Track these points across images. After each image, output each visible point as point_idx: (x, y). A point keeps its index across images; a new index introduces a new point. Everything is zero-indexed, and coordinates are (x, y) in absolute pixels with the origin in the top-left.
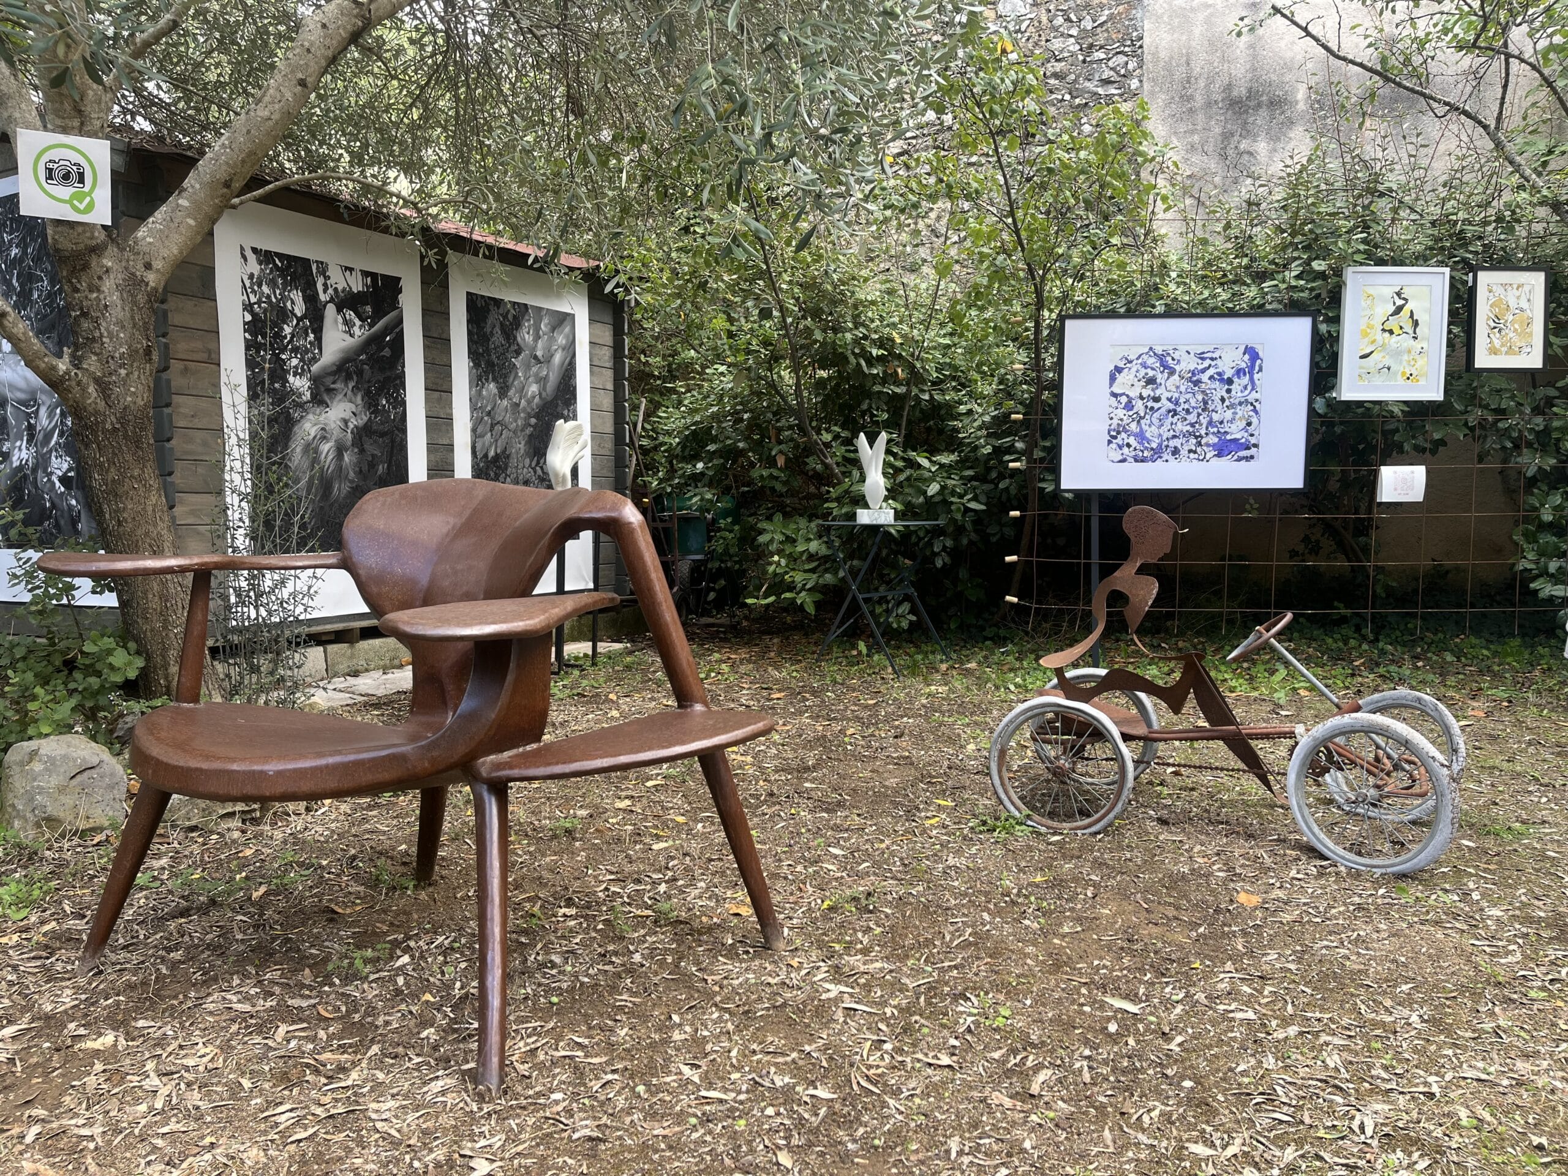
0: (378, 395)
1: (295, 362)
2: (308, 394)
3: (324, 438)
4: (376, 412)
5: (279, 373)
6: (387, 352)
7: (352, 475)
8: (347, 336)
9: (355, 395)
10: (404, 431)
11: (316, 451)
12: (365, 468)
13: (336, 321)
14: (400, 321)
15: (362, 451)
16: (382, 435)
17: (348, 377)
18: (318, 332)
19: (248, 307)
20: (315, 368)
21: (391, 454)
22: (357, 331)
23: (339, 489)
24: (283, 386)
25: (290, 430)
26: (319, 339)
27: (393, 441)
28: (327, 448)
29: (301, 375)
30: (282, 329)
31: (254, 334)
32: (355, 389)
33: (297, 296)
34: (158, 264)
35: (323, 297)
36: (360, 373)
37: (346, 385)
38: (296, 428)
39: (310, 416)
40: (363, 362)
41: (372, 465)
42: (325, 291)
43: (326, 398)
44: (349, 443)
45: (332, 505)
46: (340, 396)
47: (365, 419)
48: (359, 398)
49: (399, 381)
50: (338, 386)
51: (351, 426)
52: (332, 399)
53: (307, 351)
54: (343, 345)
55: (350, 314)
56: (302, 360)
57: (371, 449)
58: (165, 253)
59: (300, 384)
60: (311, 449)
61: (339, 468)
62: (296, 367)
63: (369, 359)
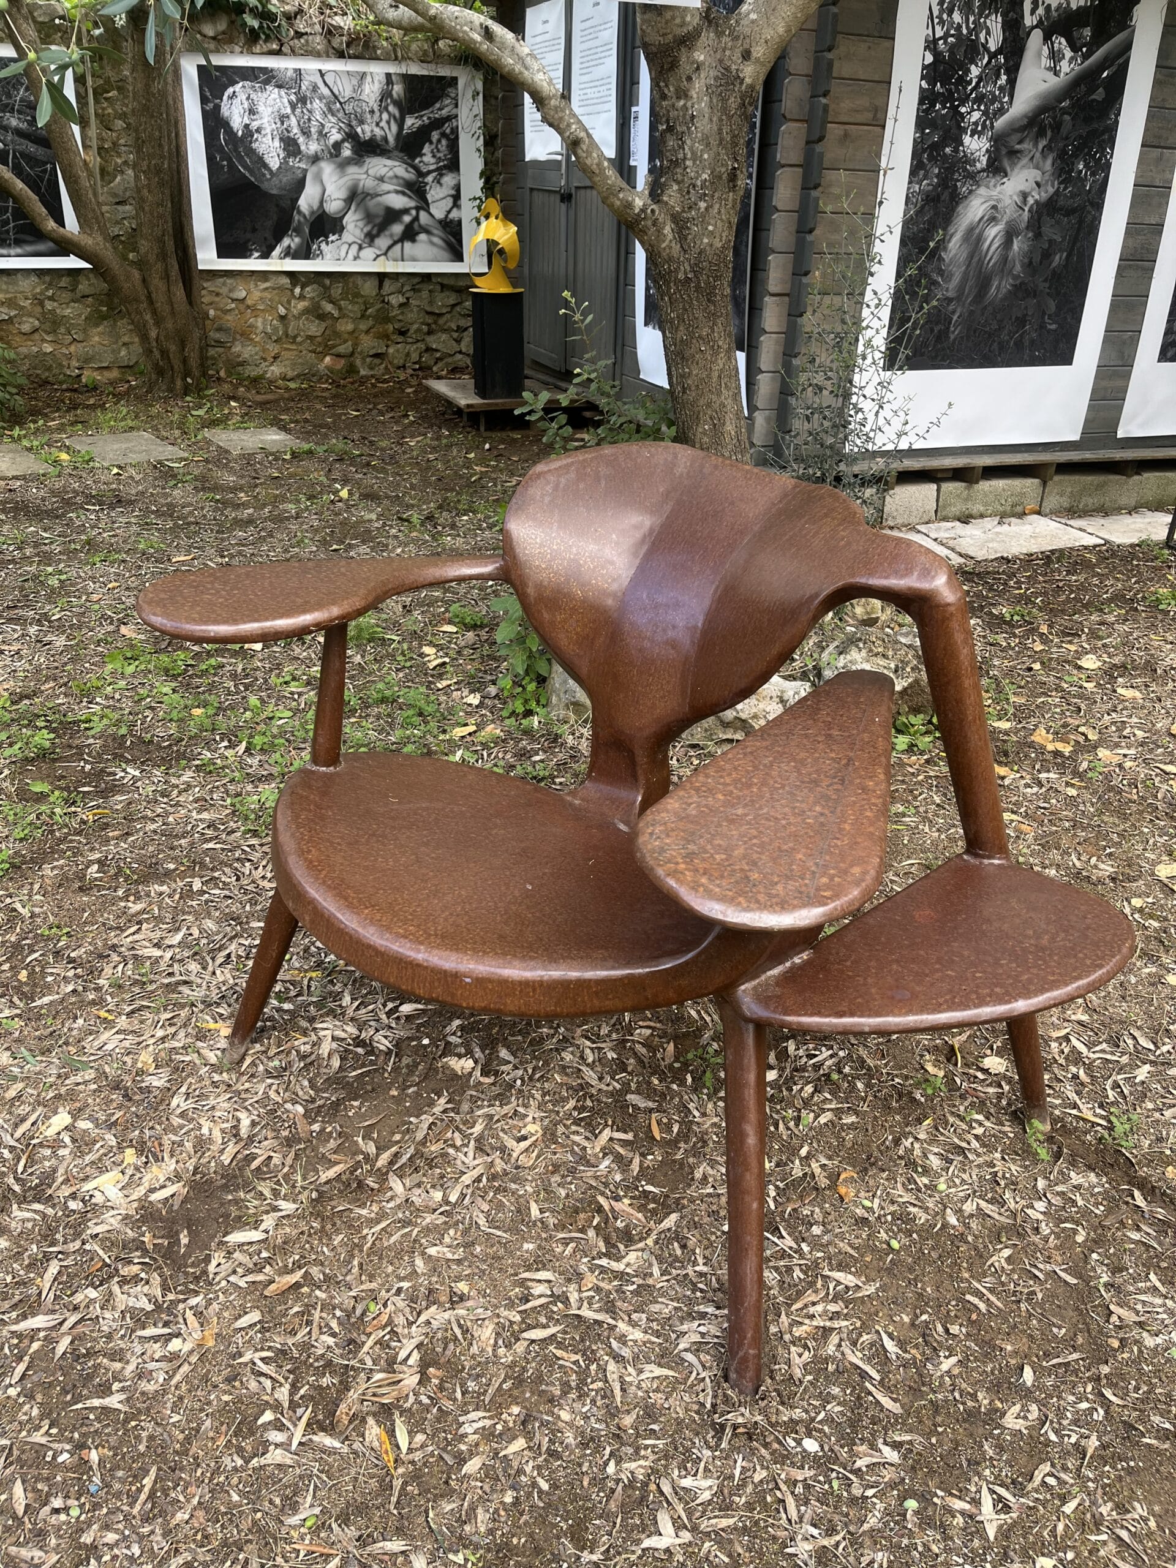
0: (1075, 156)
1: (976, 116)
2: (984, 160)
3: (993, 219)
4: (1066, 182)
5: (953, 131)
6: (1099, 95)
7: (1018, 267)
8: (1050, 75)
9: (1044, 157)
10: (1099, 206)
11: (980, 239)
12: (1037, 259)
13: (1039, 54)
14: (1127, 47)
15: (1038, 235)
16: (1069, 212)
17: (1041, 133)
18: (1013, 71)
19: (931, 45)
20: (1000, 123)
21: (1075, 240)
22: (1065, 66)
23: (998, 288)
24: (956, 150)
25: (953, 210)
26: (1012, 82)
27: (1081, 222)
28: (994, 233)
29: (980, 134)
30: (969, 71)
31: (932, 82)
32: (1048, 148)
33: (995, 24)
34: (758, 51)
35: (1029, 20)
36: (1057, 127)
37: (1036, 145)
38: (960, 208)
39: (982, 191)
40: (1064, 111)
41: (1047, 255)
42: (1033, 12)
43: (1006, 164)
44: (1023, 225)
45: (985, 308)
46: (1025, 161)
47: (1051, 190)
48: (1049, 162)
49: (1107, 136)
50: (1025, 146)
51: (1031, 201)
52: (1013, 165)
53: (995, 99)
54: (1043, 87)
55: (1060, 43)
56: (985, 113)
57: (1050, 231)
58: (768, 34)
59: (976, 146)
60: (974, 237)
61: (1004, 259)
62: (976, 123)
63: (1073, 106)
